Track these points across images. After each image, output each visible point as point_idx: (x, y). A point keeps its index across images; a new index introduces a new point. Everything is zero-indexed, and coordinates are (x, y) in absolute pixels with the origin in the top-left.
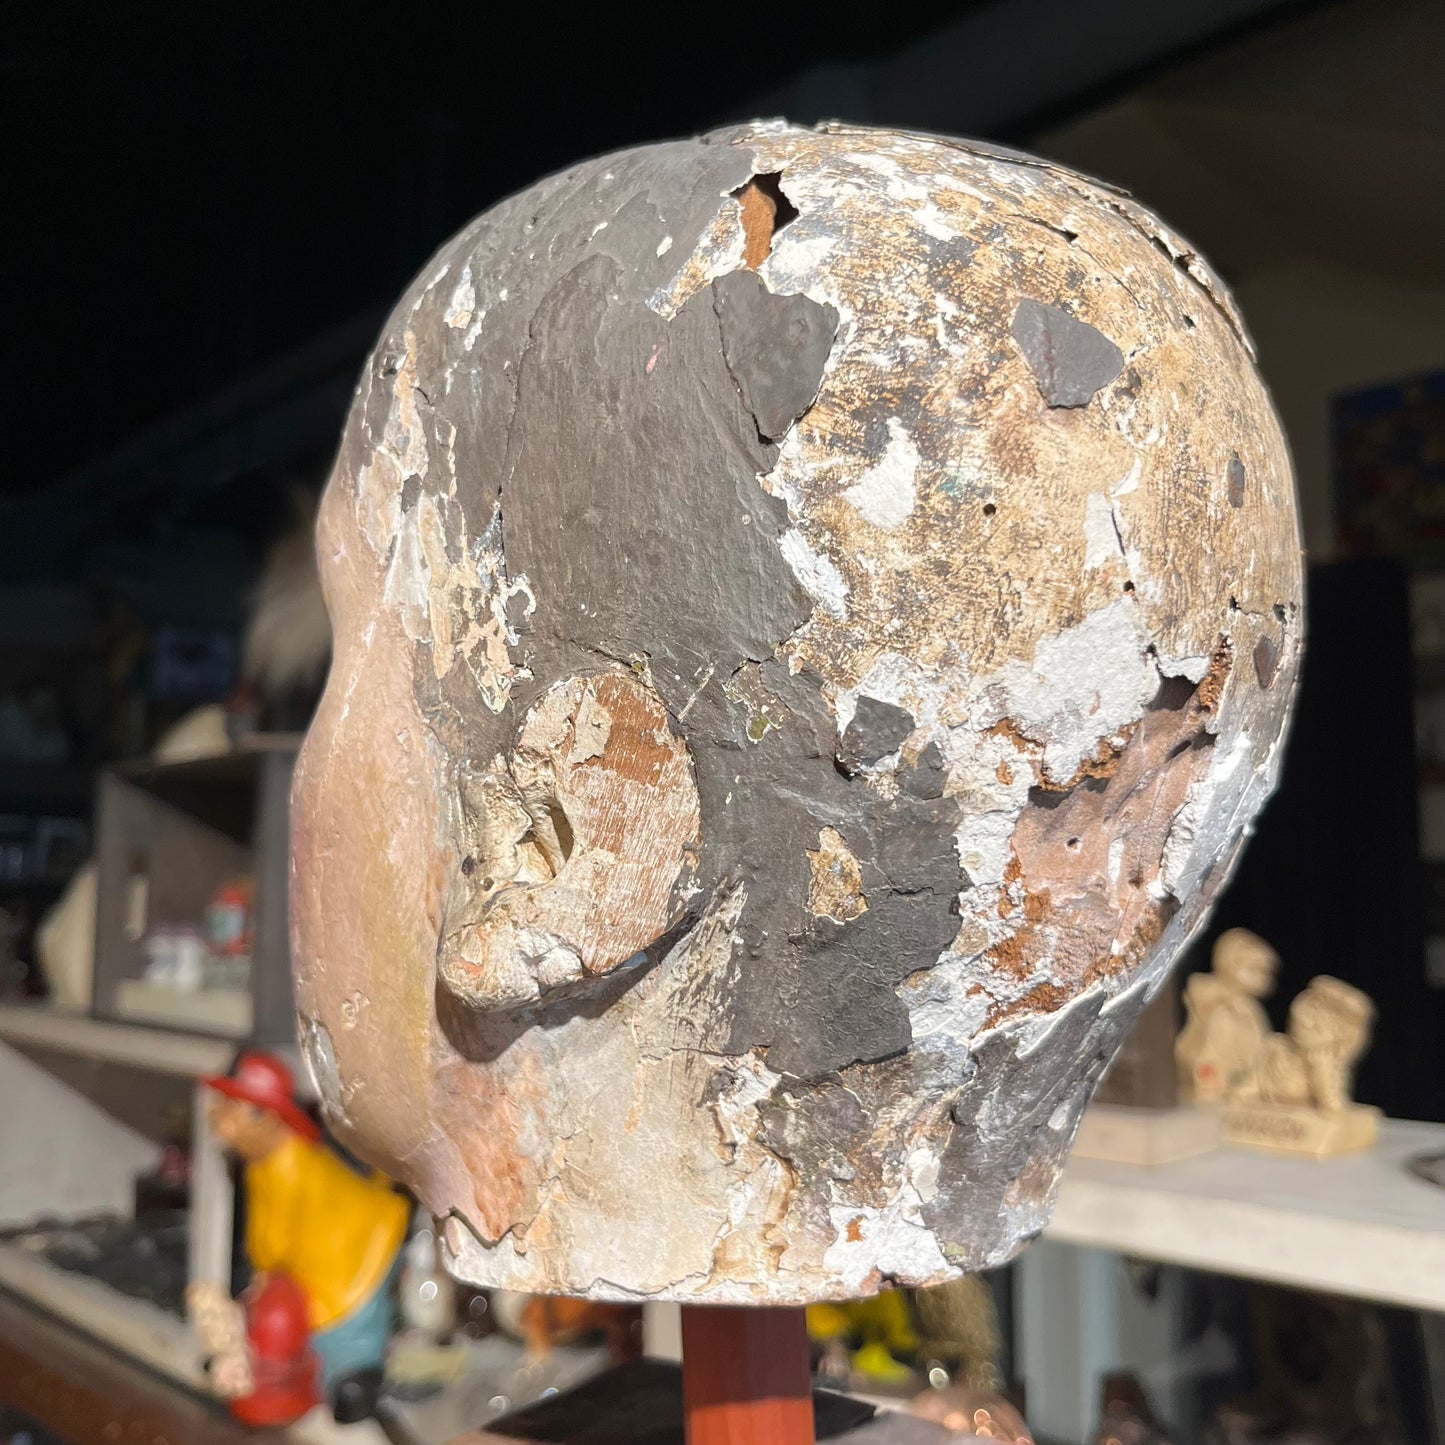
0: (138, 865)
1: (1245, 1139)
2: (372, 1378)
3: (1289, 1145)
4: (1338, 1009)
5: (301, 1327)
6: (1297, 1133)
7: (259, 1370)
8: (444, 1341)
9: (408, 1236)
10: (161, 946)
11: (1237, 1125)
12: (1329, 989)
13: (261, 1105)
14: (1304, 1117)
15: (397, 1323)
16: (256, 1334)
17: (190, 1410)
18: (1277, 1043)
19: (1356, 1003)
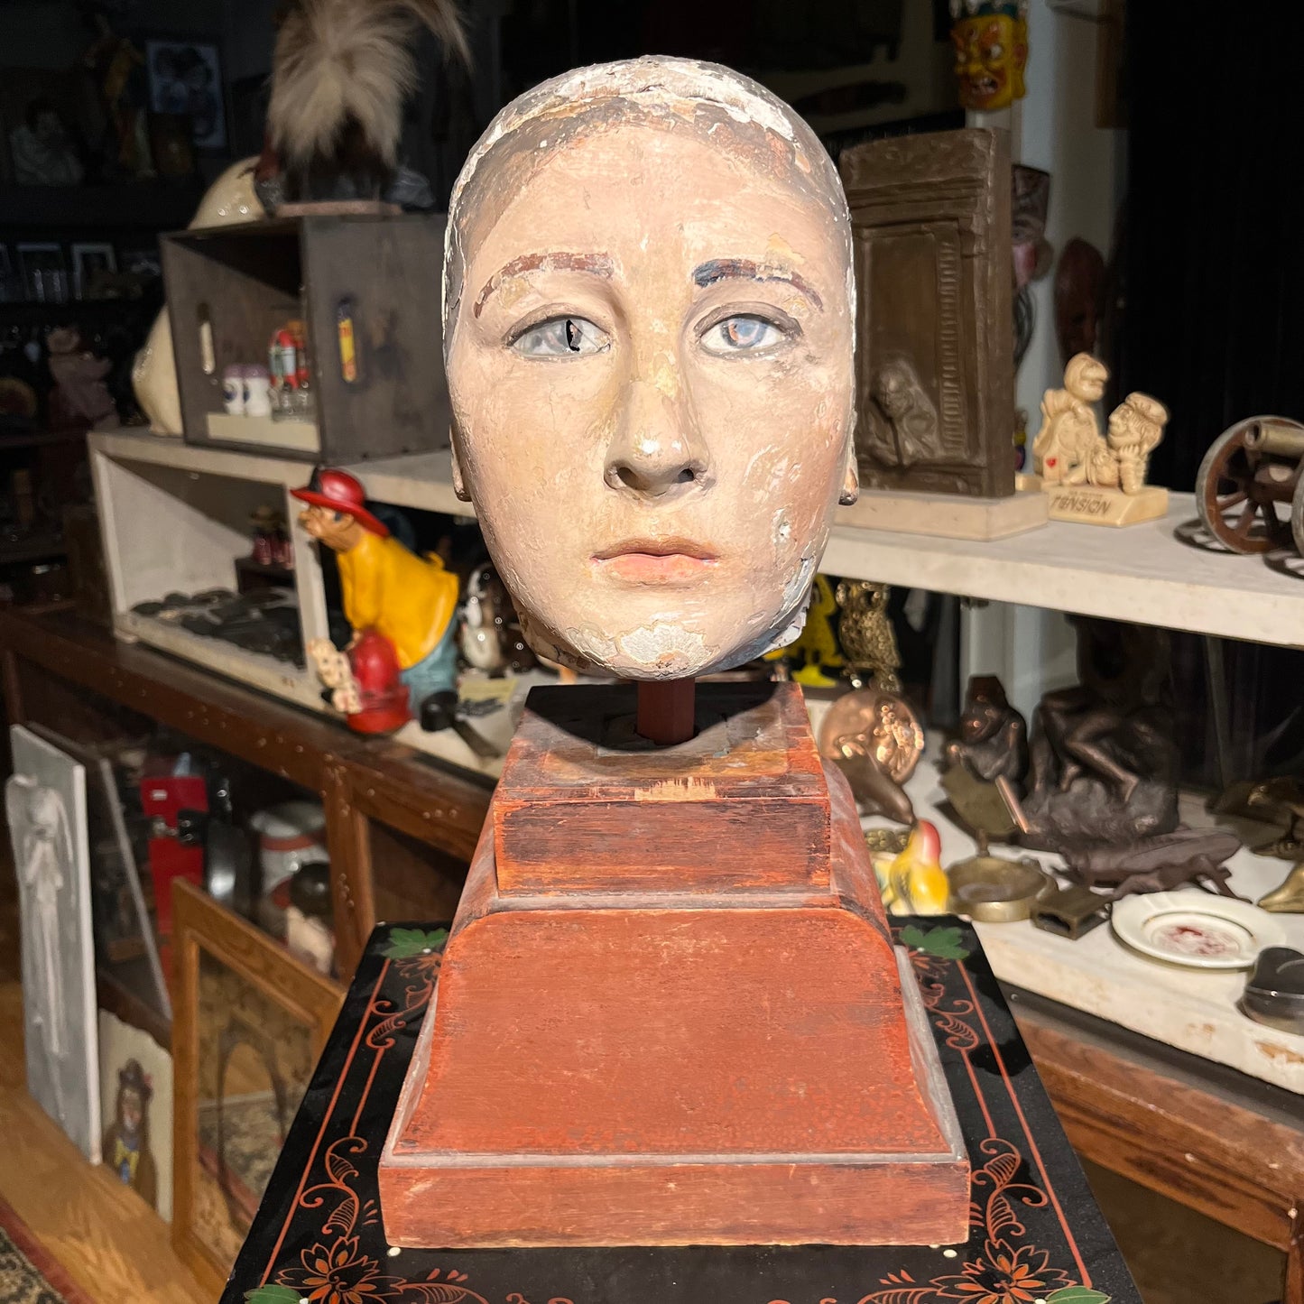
0: (204, 313)
1: (1068, 514)
2: (448, 698)
3: (1098, 518)
4: (1143, 415)
5: (392, 667)
6: (1105, 508)
7: (365, 696)
8: (496, 674)
9: (462, 602)
10: (234, 382)
11: (1063, 503)
12: (1138, 400)
13: (340, 511)
14: (1111, 496)
15: (462, 662)
16: (358, 672)
17: (318, 726)
18: (1101, 441)
19: (1157, 411)
